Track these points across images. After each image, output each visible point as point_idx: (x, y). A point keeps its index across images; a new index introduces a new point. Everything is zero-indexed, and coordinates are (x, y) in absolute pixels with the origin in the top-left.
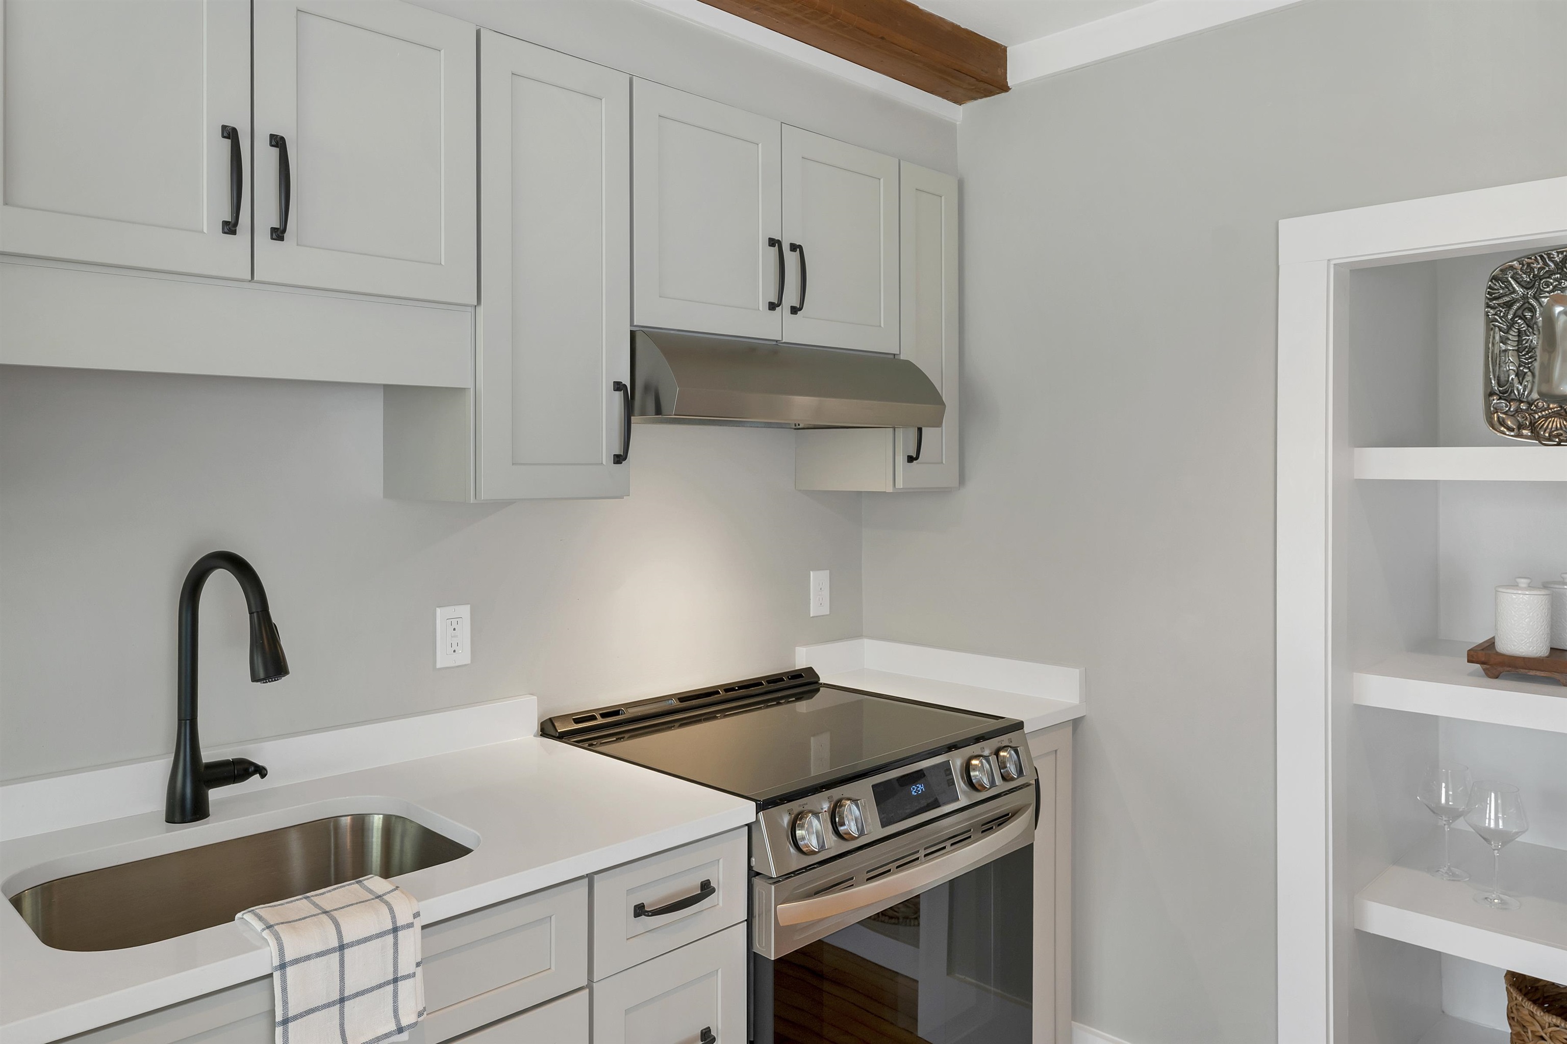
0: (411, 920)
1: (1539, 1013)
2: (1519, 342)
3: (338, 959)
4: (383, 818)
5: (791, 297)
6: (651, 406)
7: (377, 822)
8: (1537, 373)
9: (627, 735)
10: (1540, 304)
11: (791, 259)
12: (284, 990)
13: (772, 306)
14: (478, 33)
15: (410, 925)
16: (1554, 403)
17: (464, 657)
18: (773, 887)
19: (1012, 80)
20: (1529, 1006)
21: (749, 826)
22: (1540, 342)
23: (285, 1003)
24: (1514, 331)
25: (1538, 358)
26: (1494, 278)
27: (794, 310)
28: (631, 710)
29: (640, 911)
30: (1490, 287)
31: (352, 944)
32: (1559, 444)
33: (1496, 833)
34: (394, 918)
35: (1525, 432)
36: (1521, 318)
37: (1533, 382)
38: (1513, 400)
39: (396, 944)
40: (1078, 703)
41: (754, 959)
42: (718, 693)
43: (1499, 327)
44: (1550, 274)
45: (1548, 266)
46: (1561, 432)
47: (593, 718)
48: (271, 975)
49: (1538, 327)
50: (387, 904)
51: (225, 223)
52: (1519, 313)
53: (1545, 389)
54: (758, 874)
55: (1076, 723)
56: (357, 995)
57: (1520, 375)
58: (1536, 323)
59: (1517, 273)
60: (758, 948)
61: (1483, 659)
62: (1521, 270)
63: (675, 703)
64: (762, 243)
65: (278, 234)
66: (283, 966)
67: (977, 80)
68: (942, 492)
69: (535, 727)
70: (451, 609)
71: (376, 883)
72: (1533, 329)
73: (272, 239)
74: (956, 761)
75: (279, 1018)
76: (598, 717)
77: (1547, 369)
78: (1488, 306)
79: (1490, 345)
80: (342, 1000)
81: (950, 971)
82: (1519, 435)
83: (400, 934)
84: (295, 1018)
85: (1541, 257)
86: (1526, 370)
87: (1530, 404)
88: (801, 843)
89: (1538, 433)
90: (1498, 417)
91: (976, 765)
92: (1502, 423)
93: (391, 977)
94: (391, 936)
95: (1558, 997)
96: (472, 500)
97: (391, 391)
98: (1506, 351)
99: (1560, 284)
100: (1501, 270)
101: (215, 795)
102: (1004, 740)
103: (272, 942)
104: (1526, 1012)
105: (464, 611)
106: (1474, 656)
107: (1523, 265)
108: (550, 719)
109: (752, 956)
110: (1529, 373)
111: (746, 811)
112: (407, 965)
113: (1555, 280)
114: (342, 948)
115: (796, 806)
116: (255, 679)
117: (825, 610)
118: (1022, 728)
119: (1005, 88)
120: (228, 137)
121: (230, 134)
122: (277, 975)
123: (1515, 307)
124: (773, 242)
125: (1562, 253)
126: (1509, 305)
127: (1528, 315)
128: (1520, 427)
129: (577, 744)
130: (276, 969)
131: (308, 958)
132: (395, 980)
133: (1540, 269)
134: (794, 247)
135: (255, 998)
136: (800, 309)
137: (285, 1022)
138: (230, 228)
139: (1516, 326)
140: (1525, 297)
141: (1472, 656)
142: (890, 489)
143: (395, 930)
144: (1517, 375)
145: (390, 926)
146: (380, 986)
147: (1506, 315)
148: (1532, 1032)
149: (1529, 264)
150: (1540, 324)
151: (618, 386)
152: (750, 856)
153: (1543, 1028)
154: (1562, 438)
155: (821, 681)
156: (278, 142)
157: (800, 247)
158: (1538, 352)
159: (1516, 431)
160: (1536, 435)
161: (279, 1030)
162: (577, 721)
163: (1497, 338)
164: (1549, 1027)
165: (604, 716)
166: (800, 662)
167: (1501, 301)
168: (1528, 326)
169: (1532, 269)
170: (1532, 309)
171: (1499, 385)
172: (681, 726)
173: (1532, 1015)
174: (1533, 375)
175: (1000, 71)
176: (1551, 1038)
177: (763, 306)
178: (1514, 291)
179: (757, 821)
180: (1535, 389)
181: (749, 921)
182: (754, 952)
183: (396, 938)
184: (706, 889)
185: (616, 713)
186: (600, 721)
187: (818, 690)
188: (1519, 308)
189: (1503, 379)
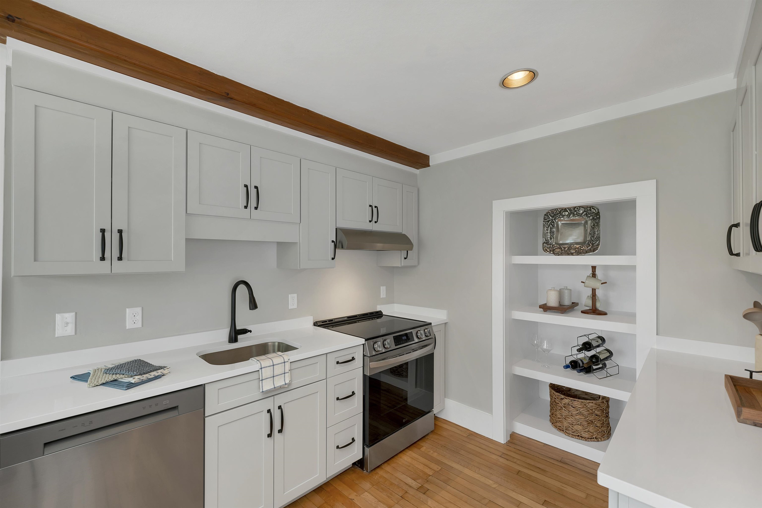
0: (288, 361)
1: (555, 393)
2: (551, 230)
3: (273, 368)
4: (278, 343)
5: (375, 219)
6: (341, 246)
7: (277, 344)
8: (555, 238)
9: (335, 326)
10: (556, 221)
11: (375, 210)
12: (262, 373)
13: (370, 221)
14: (300, 159)
15: (288, 362)
16: (558, 245)
17: (295, 306)
18: (369, 359)
19: (431, 164)
20: (553, 391)
21: (363, 344)
22: (555, 230)
23: (262, 376)
24: (549, 228)
25: (555, 234)
26: (545, 215)
27: (376, 222)
28: (336, 320)
29: (338, 363)
30: (544, 217)
31: (275, 365)
32: (558, 255)
33: (546, 350)
34: (284, 360)
35: (552, 252)
36: (551, 225)
37: (554, 240)
38: (549, 244)
39: (285, 365)
40: (446, 319)
41: (364, 376)
42: (357, 316)
43: (546, 227)
44: (558, 214)
45: (557, 212)
46: (559, 252)
47: (326, 322)
48: (259, 370)
49: (555, 227)
50: (282, 357)
51: (245, 206)
52: (551, 223)
53: (556, 242)
54: (365, 356)
55: (446, 323)
56: (277, 376)
57: (551, 238)
58: (555, 226)
59: (550, 214)
60: (365, 373)
61: (542, 307)
62: (551, 213)
63: (346, 318)
64: (368, 206)
65: (256, 208)
66: (261, 368)
67: (422, 164)
68: (414, 267)
69: (312, 324)
70: (292, 295)
71: (280, 353)
72: (554, 227)
73: (255, 209)
74: (414, 331)
75: (261, 379)
76: (328, 321)
77: (557, 238)
78: (544, 222)
79: (544, 231)
80: (273, 377)
81: (416, 387)
82: (550, 253)
83: (285, 363)
84: (264, 379)
85: (555, 210)
86: (552, 237)
87: (553, 245)
88: (375, 349)
89: (554, 252)
90: (545, 248)
91: (419, 333)
92: (546, 250)
93: (284, 373)
94: (284, 364)
95: (564, 391)
96: (299, 269)
97: (278, 243)
98: (548, 232)
99: (560, 216)
100: (547, 213)
101: (239, 337)
102: (426, 327)
103: (259, 363)
104: (552, 393)
105: (295, 295)
106: (541, 307)
107: (552, 212)
108: (316, 322)
109: (364, 375)
110: (553, 238)
111: (363, 341)
112: (287, 370)
113: (559, 215)
114: (273, 365)
115: (374, 340)
116: (250, 309)
117: (385, 296)
118: (431, 324)
119: (429, 166)
120: (246, 187)
121: (246, 186)
122: (260, 370)
123: (550, 222)
124: (370, 206)
125: (560, 209)
126: (548, 221)
127: (553, 224)
128: (550, 251)
129: (324, 327)
130: (260, 369)
131: (266, 367)
132: (285, 373)
133: (556, 213)
134: (376, 207)
135: (255, 376)
136: (377, 222)
137: (262, 380)
138: (246, 207)
139: (550, 226)
140: (552, 219)
141: (540, 307)
142: (400, 266)
143: (284, 362)
144: (550, 238)
145: (283, 362)
146: (281, 374)
147: (548, 224)
148: (554, 397)
149: (553, 212)
150: (556, 226)
151: (333, 241)
152: (363, 352)
153: (556, 396)
154: (559, 254)
155: (383, 314)
156: (256, 187)
157: (377, 207)
158: (555, 233)
159: (549, 252)
160: (554, 253)
161: (261, 382)
162: (323, 322)
163: (546, 229)
164: (557, 396)
165: (329, 321)
166: (378, 310)
167: (546, 220)
168: (553, 226)
169: (554, 213)
170: (554, 222)
171: (546, 241)
172: (348, 324)
173: (554, 393)
174: (554, 238)
175: (428, 162)
176: (557, 398)
177: (368, 221)
178: (550, 218)
179: (365, 343)
180: (554, 242)
181: (363, 367)
182: (365, 374)
183: (285, 364)
184: (353, 359)
185: (332, 321)
186: (328, 322)
187: (382, 316)
188: (551, 222)
189: (547, 239)
